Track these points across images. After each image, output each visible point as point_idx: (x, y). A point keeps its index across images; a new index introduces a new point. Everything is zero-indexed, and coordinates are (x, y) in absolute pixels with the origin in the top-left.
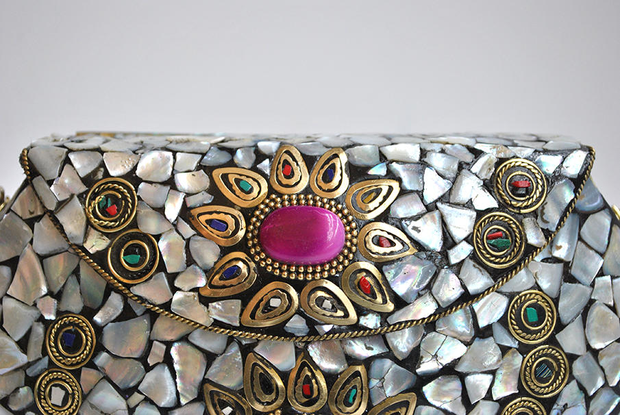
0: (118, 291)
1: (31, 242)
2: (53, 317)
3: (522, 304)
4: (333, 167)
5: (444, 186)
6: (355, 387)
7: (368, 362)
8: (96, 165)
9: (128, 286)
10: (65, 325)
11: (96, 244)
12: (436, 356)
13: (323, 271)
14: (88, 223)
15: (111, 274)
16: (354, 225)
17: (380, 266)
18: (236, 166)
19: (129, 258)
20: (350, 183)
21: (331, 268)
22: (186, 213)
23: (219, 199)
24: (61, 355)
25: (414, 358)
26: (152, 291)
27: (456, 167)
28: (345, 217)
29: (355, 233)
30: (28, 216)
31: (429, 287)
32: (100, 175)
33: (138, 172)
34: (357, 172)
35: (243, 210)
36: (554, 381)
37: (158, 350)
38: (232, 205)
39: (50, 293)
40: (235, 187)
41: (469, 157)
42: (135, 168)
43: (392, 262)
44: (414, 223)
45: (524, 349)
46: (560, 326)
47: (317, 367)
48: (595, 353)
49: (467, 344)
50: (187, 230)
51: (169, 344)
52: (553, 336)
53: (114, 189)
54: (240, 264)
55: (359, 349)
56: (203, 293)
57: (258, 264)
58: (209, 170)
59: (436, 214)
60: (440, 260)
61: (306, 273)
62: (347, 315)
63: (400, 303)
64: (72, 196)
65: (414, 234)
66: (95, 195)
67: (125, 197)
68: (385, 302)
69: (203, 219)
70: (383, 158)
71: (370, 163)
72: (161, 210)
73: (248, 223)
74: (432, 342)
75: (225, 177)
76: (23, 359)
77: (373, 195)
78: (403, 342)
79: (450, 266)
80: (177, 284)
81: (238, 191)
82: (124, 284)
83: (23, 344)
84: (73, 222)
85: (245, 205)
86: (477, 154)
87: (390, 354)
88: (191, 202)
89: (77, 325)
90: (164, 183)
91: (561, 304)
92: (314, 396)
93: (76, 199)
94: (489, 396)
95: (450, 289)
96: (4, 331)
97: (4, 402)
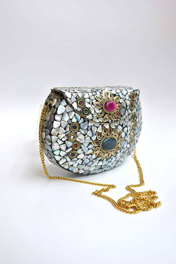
0: (83, 118)
1: (66, 110)
3: (133, 115)
4: (111, 94)
6: (116, 130)
7: (117, 126)
8: (77, 95)
9: (86, 117)
10: (73, 124)
11: (79, 110)
12: (125, 124)
13: (113, 112)
14: (78, 106)
15: (82, 115)
17: (119, 110)
18: (98, 95)
19: (85, 112)
22: (93, 103)
23: (97, 101)
24: (73, 130)
25: (123, 125)
26: (89, 117)
31: (125, 113)
32: (78, 97)
33: (84, 97)
35: (101, 102)
36: (136, 127)
37: (90, 127)
38: (99, 102)
39: (70, 119)
40: (99, 99)
43: (121, 110)
44: (123, 103)
46: (136, 118)
47: (111, 128)
48: (139, 122)
49: (128, 122)
50: (94, 106)
52: (136, 120)
53: (81, 100)
54: (102, 112)
56: (97, 117)
57: (105, 111)
58: (94, 96)
59: (125, 101)
60: (126, 109)
61: (111, 112)
62: (116, 119)
63: (122, 116)
64: (74, 101)
65: (123, 105)
66: (78, 101)
67: (83, 101)
68: (120, 116)
69: (95, 104)
70: (117, 92)
72: (89, 103)
75: (97, 97)
76: (65, 131)
77: (117, 99)
80: (93, 116)
82: (85, 116)
83: (65, 129)
87: (120, 124)
88: (93, 101)
89: (76, 124)
90: (89, 98)
91: (137, 115)
92: (111, 132)
96: (61, 127)
97: (61, 140)
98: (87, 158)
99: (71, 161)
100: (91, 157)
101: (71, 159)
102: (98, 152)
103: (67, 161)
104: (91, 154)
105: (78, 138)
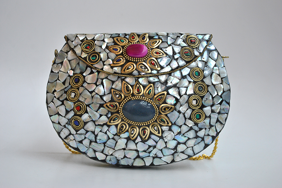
0: (90, 67)
1: (67, 57)
2: (72, 75)
3: (194, 71)
4: (145, 37)
5: (173, 41)
6: (151, 89)
7: (154, 83)
8: (84, 37)
10: (75, 77)
11: (84, 55)
12: (171, 82)
13: (142, 59)
14: (82, 51)
15: (88, 62)
16: (150, 49)
17: (156, 59)
18: (120, 37)
19: (92, 58)
20: (149, 40)
21: (144, 59)
22: (107, 47)
23: (115, 44)
24: (74, 84)
25: (166, 82)
26: (98, 66)
27: (176, 37)
28: (148, 47)
29: (150, 51)
30: (66, 51)
31: (169, 64)
32: (85, 40)
33: (95, 38)
34: (151, 38)
35: (121, 46)
36: (203, 92)
37: (100, 81)
38: (119, 45)
39: (72, 69)
40: (120, 41)
41: (179, 35)
42: (94, 38)
43: (160, 58)
44: (165, 49)
45: (195, 82)
46: (204, 77)
47: (141, 84)
48: (214, 85)
49: (180, 80)
50: (107, 51)
51: (102, 79)
52: (202, 79)
53: (89, 42)
54: (121, 58)
55: (151, 79)
56: (112, 65)
57: (125, 58)
58: (113, 38)
59: (171, 47)
60: (172, 58)
61: (138, 60)
62: (148, 70)
63: (162, 68)
65: (165, 51)
66: (84, 44)
67: (92, 44)
68: (158, 67)
69: (111, 48)
70: (157, 35)
71: (154, 36)
72: (101, 47)
73: (123, 49)
74: (170, 78)
75: (117, 39)
76: (64, 87)
77: (155, 42)
78: (163, 78)
79: (175, 59)
80: (105, 63)
81: (120, 42)
82: (91, 64)
83: (64, 83)
84: (78, 50)
85: (122, 45)
86: (182, 34)
87: (159, 81)
88: (108, 45)
89: (79, 76)
90: (101, 41)
91: (204, 72)
92: (140, 91)
93: (79, 45)
94: (186, 94)
95: (174, 65)
96: (59, 80)
97: (58, 99)
98: (101, 131)
99: (77, 134)
100: (108, 130)
101: (77, 131)
102: (119, 122)
103: (70, 134)
104: (106, 124)
105: (82, 97)
